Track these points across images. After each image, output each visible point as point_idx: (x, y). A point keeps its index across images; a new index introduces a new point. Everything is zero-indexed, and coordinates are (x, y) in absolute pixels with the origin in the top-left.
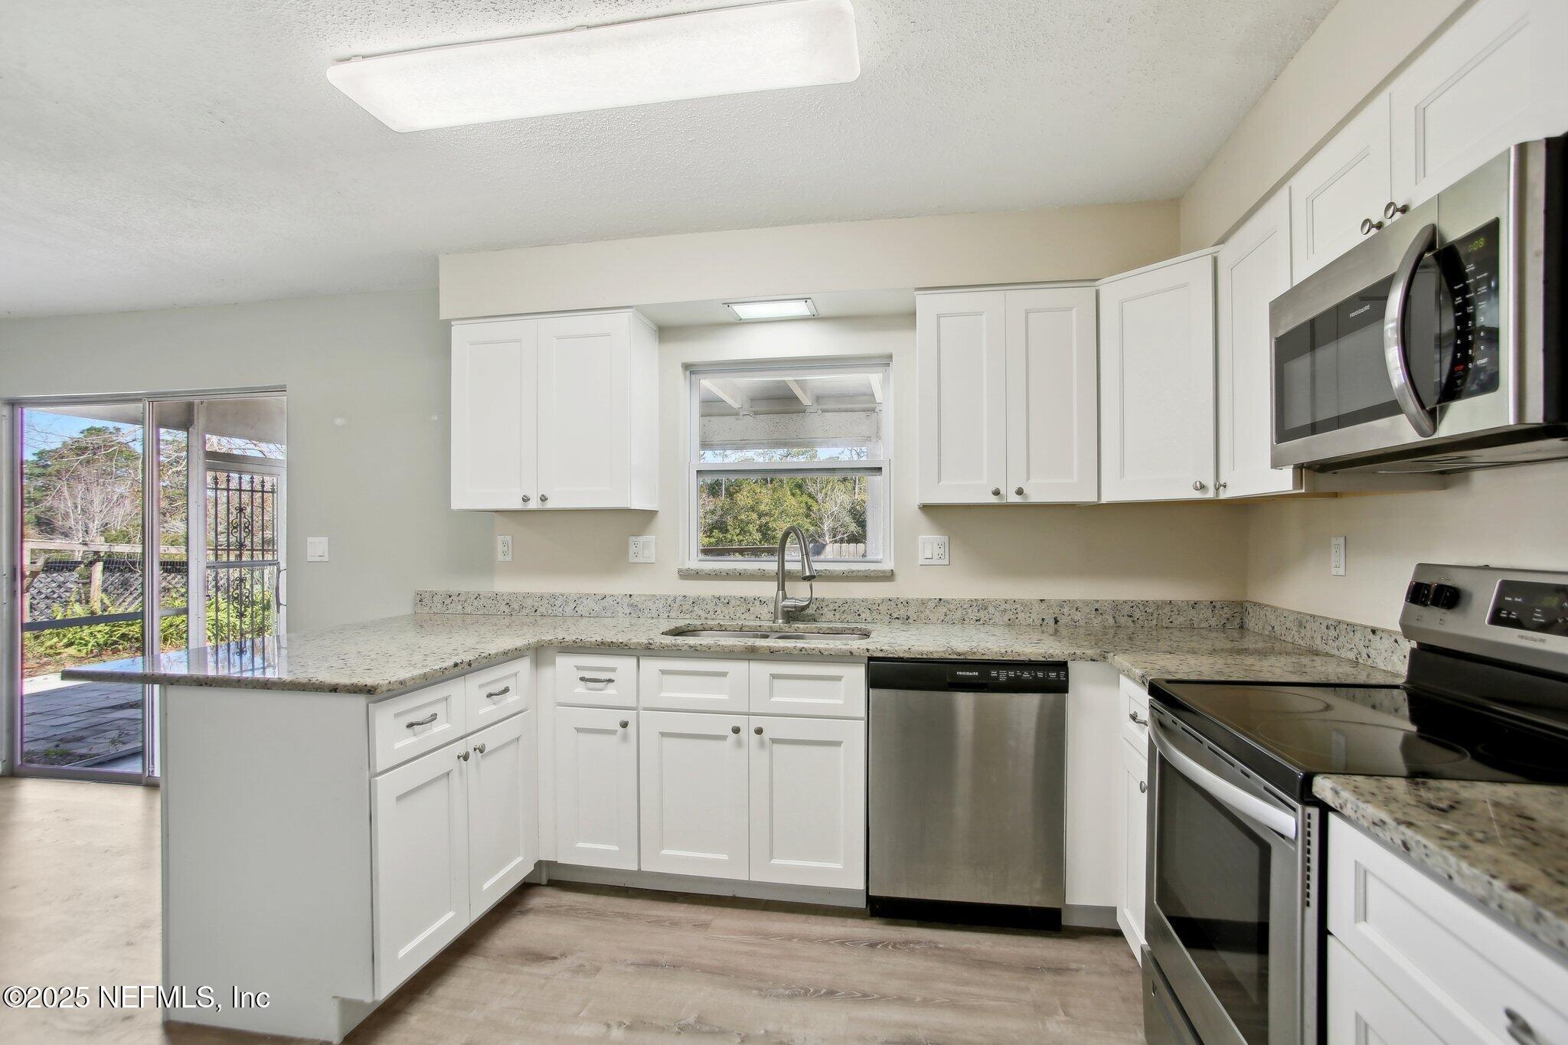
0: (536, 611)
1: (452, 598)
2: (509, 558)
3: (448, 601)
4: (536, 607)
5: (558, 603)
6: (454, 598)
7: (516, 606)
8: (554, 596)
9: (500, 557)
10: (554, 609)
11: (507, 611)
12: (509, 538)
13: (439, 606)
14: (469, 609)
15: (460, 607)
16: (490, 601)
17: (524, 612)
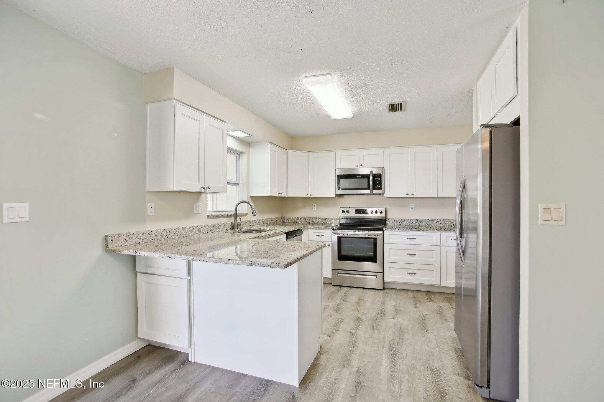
0: (167, 237)
1: (130, 236)
2: (153, 213)
3: (128, 238)
4: (167, 236)
5: (176, 232)
6: (131, 236)
7: (159, 236)
8: (174, 230)
9: (149, 213)
10: (174, 235)
11: (156, 239)
12: (153, 204)
13: (123, 241)
14: (138, 241)
15: (134, 240)
16: (148, 235)
17: (163, 238)
